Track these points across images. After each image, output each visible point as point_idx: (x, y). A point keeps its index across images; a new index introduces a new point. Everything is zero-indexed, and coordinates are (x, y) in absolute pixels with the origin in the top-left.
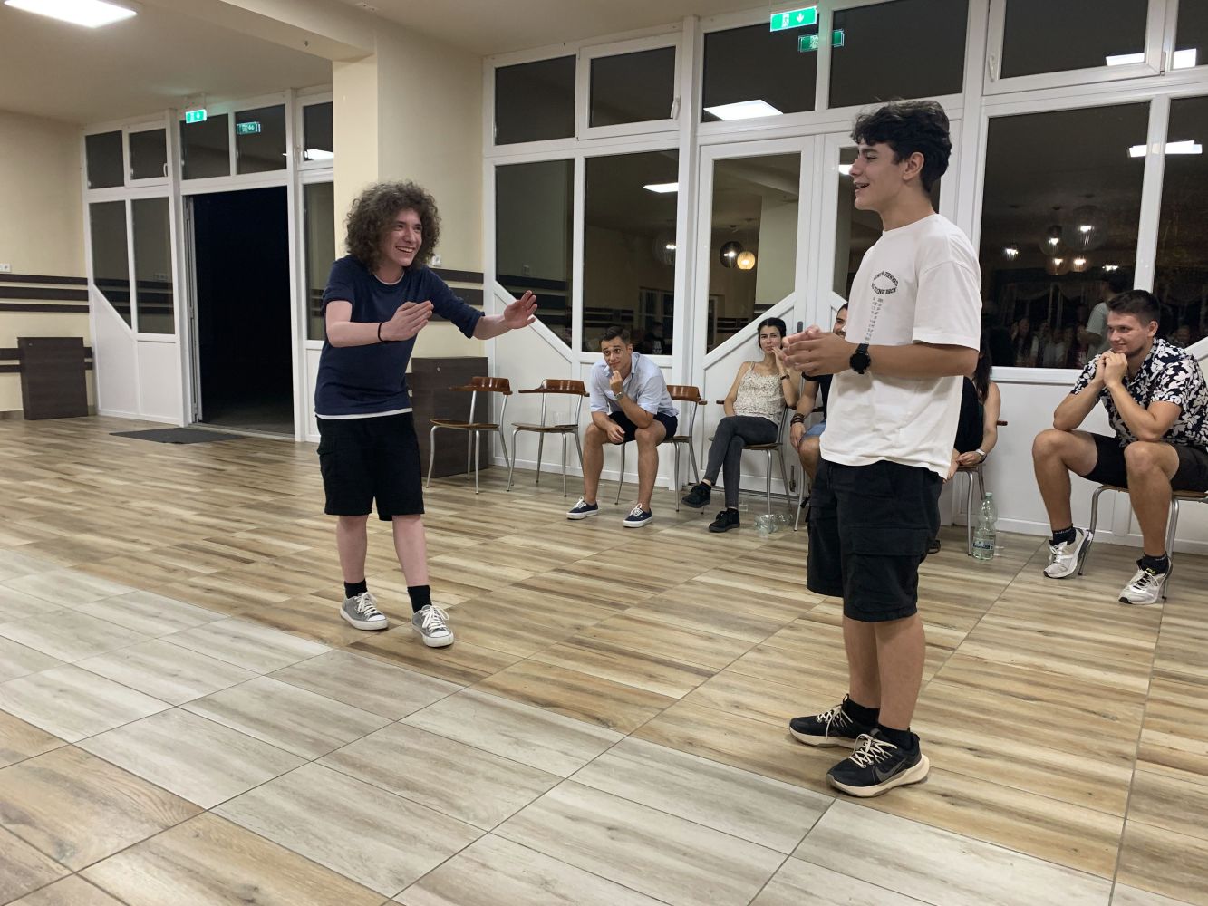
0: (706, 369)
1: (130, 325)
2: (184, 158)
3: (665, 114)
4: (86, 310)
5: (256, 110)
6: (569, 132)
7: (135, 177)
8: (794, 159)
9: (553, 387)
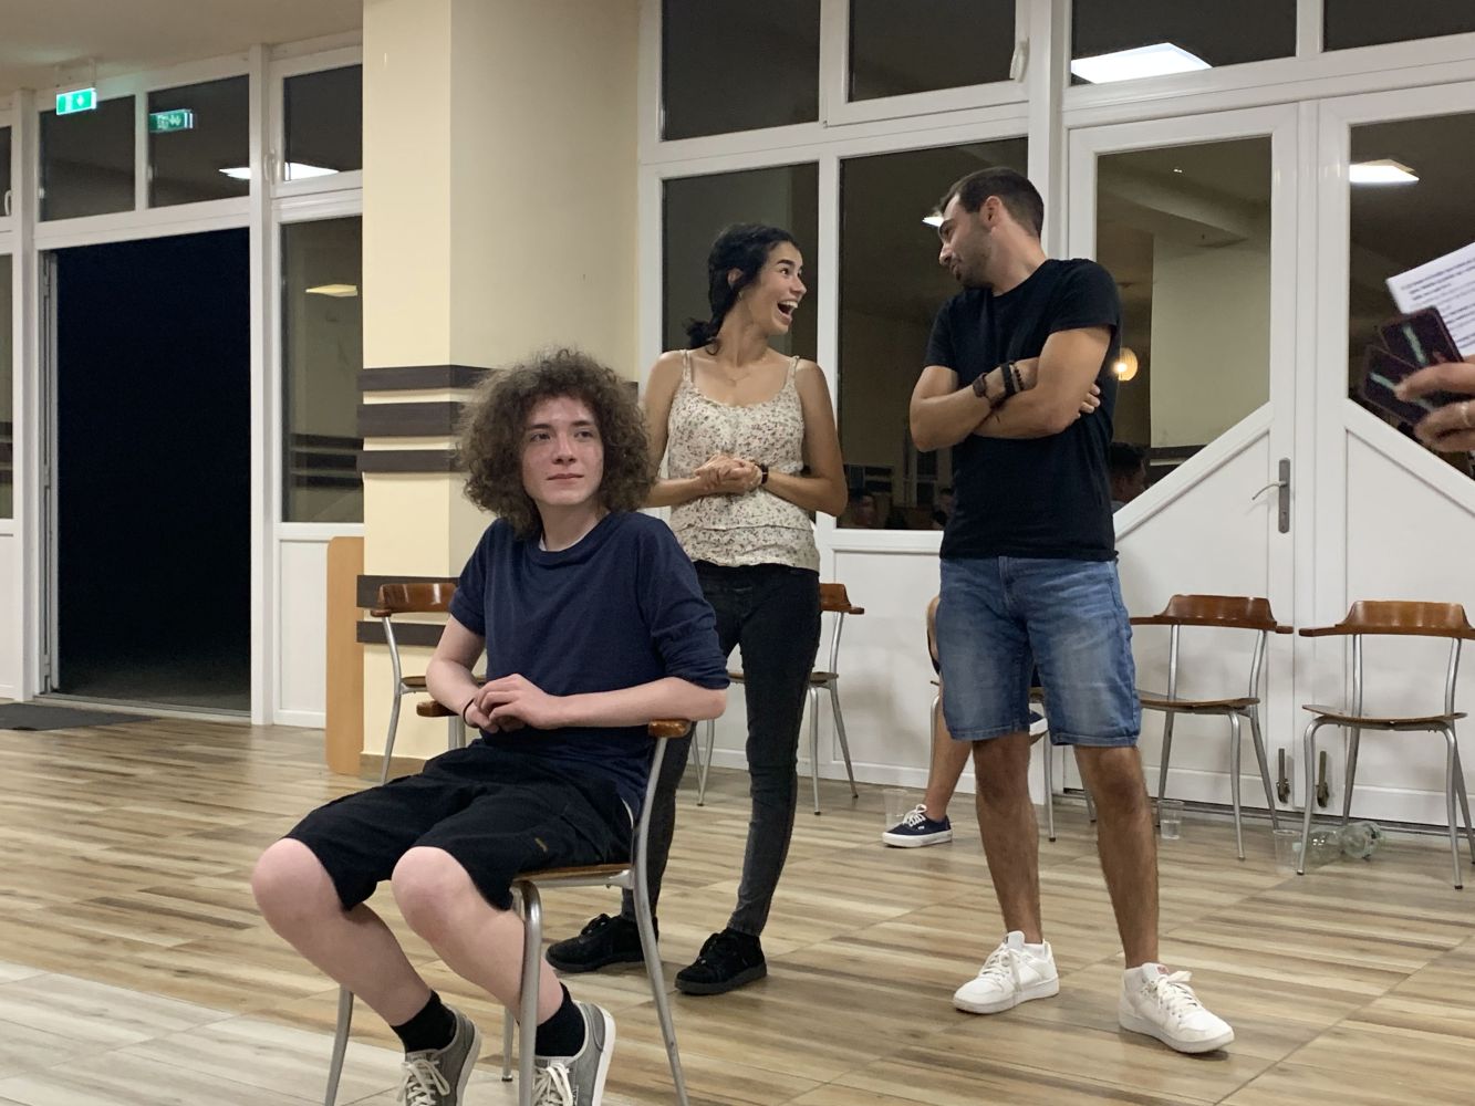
2: (44, 183)
3: (1001, 73)
5: (186, 87)
6: (806, 110)
8: (1256, 152)
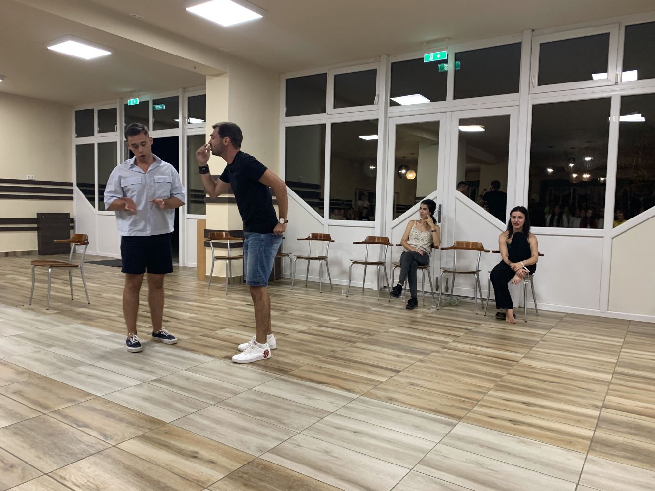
0: (392, 228)
1: (94, 207)
2: (126, 122)
3: (372, 102)
4: (71, 199)
5: (163, 98)
6: (323, 111)
7: (100, 132)
8: (436, 124)
9: (315, 237)
